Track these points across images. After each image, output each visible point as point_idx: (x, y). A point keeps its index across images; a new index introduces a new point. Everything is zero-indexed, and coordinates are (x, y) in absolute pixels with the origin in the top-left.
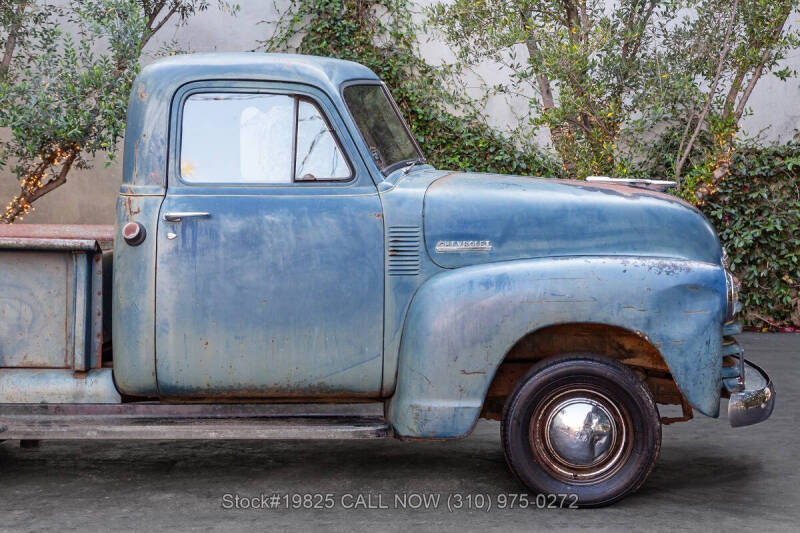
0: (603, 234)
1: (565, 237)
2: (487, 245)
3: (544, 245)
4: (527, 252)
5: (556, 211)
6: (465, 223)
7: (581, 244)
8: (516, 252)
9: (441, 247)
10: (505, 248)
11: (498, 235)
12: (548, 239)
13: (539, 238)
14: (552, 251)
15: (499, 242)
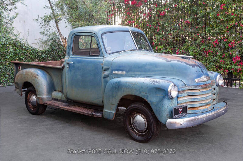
0: (155, 71)
1: (145, 71)
2: (124, 73)
3: (139, 73)
4: (134, 75)
5: (144, 64)
6: (120, 67)
7: (149, 73)
8: (131, 75)
9: (114, 72)
10: (129, 74)
11: (128, 70)
12: (140, 72)
13: (138, 71)
14: (141, 75)
15: (127, 72)
